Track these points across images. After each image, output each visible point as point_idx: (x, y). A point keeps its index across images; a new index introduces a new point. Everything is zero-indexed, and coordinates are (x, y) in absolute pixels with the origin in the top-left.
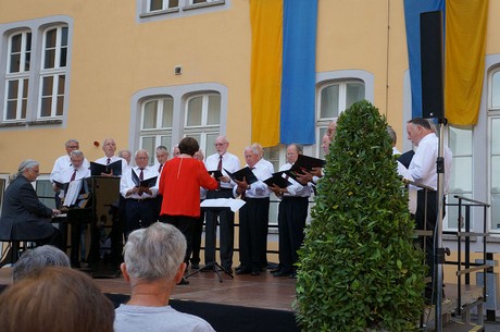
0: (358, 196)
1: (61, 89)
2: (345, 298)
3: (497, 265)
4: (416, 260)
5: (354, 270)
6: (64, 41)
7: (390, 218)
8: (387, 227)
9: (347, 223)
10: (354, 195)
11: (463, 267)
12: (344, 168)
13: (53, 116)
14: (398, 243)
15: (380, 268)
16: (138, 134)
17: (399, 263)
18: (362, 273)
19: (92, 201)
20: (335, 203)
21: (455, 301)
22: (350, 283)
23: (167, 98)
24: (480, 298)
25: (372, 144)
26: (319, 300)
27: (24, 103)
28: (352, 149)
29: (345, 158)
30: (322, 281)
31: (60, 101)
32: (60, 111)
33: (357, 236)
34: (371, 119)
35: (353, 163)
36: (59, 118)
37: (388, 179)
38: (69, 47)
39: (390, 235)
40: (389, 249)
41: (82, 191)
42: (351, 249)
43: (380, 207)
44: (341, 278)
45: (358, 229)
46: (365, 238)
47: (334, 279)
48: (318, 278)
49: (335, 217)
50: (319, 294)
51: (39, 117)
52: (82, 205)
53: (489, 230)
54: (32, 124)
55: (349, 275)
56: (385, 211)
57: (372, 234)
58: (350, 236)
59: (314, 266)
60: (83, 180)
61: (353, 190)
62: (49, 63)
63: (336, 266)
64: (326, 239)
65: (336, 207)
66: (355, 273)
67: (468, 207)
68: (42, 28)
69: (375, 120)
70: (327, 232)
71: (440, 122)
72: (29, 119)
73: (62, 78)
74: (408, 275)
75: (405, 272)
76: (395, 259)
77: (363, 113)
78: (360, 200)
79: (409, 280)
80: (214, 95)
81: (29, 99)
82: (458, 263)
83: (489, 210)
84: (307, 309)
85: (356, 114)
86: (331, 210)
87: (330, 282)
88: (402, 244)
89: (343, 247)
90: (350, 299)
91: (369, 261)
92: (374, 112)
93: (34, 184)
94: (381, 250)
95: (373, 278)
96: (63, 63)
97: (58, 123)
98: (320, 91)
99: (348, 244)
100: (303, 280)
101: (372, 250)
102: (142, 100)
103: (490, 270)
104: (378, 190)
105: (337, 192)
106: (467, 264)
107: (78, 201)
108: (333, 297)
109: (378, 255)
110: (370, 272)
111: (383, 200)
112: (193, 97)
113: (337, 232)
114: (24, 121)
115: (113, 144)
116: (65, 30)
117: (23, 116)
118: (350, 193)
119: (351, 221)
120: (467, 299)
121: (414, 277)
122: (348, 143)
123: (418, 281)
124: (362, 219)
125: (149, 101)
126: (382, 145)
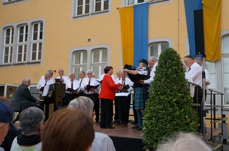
0: (169, 88)
1: (40, 49)
2: (164, 131)
3: (227, 120)
4: (194, 115)
5: (167, 120)
6: (41, 29)
7: (183, 97)
8: (181, 101)
9: (164, 100)
10: (167, 88)
11: (213, 120)
12: (162, 77)
13: (37, 60)
14: (186, 108)
15: (179, 119)
16: (72, 67)
17: (187, 116)
18: (171, 121)
19: (54, 94)
20: (158, 92)
21: (210, 134)
22: (166, 125)
23: (85, 51)
24: (220, 133)
25: (174, 66)
26: (153, 133)
27: (25, 55)
28: (165, 68)
29: (163, 72)
30: (154, 125)
31: (40, 53)
32: (40, 58)
33: (169, 105)
34: (173, 55)
35: (166, 74)
36: (39, 60)
37: (181, 81)
38: (43, 31)
39: (183, 104)
40: (183, 110)
41: (50, 90)
42: (166, 111)
43: (178, 93)
44: (162, 123)
45: (169, 102)
46: (172, 106)
47: (159, 124)
48: (152, 123)
49: (159, 97)
50: (152, 130)
51: (31, 61)
52: (50, 96)
53: (223, 105)
54: (28, 63)
55: (166, 122)
56: (180, 94)
57: (175, 104)
58: (166, 105)
59: (150, 118)
60: (50, 85)
61: (166, 86)
62: (35, 38)
63: (160, 118)
64: (155, 107)
65: (159, 93)
66: (168, 121)
67: (214, 95)
68: (32, 23)
69: (175, 56)
70: (155, 104)
71: (203, 56)
72: (27, 61)
73: (40, 44)
74: (191, 122)
75: (189, 120)
76: (185, 115)
77: (170, 53)
78: (170, 90)
79: (191, 124)
80: (105, 50)
81: (27, 53)
82: (211, 119)
83: (223, 96)
84: (147, 137)
85: (167, 54)
86: (157, 94)
87: (157, 125)
88: (188, 108)
89: (163, 110)
90: (166, 132)
91: (174, 116)
92: (175, 52)
93: (29, 88)
94: (179, 111)
95: (176, 123)
96: (41, 38)
97: (39, 63)
98: (150, 47)
99: (165, 109)
100: (145, 124)
101: (175, 111)
102: (74, 53)
103: (224, 122)
104: (177, 85)
105: (159, 86)
106: (215, 119)
107: (48, 94)
108: (158, 131)
109: (178, 113)
110: (174, 120)
111: (179, 90)
112: (96, 51)
113: (160, 104)
114: (25, 62)
115: (63, 71)
116: (42, 24)
117: (25, 60)
118: (165, 87)
119: (166, 99)
120: (215, 134)
121: (193, 122)
122: (164, 66)
123: (195, 124)
124: (170, 98)
125: (77, 53)
126: (178, 66)
